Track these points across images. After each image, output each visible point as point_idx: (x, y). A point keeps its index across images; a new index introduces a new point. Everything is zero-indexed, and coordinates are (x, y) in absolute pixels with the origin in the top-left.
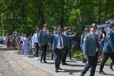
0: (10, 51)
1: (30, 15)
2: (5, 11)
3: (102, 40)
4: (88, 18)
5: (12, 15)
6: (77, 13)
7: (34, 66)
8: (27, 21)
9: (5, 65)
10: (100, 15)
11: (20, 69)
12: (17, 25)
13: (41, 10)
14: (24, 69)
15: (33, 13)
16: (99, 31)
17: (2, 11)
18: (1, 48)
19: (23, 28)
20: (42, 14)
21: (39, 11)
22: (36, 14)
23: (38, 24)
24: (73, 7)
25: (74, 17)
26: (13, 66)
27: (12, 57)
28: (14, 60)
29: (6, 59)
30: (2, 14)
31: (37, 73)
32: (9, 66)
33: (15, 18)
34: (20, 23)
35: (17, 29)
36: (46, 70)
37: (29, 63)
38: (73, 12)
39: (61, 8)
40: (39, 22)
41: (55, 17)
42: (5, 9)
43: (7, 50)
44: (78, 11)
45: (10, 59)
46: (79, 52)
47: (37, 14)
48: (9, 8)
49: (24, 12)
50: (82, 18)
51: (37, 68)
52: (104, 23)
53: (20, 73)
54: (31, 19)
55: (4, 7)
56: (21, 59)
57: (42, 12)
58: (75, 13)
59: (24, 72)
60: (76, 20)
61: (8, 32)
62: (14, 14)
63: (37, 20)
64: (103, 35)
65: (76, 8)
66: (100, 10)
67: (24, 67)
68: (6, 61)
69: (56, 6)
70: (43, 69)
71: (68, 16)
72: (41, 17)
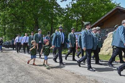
2: (8, 23)
5: (14, 26)
21: (36, 23)
28: (17, 56)
46: (65, 51)
47: (34, 25)
49: (23, 24)
54: (30, 29)
55: (8, 20)
62: (16, 26)
63: (34, 29)
72: (37, 27)
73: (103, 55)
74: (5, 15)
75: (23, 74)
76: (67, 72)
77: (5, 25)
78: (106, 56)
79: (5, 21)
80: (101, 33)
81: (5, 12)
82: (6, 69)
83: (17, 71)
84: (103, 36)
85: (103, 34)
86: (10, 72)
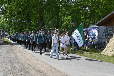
0: (18, 46)
1: (34, 19)
2: (15, 16)
3: (86, 40)
4: (76, 23)
6: (68, 19)
7: (35, 57)
8: (32, 24)
9: (14, 56)
10: (85, 21)
11: (25, 59)
12: (24, 26)
13: (42, 16)
14: (27, 60)
15: (36, 18)
16: (84, 33)
17: (13, 16)
18: (11, 43)
19: (28, 29)
20: (43, 19)
21: (41, 17)
22: (38, 19)
23: (39, 27)
24: (66, 15)
25: (66, 22)
26: (20, 57)
27: (19, 50)
28: (21, 53)
29: (14, 52)
30: (13, 18)
31: (37, 62)
32: (17, 56)
33: (22, 21)
34: (26, 25)
35: (24, 29)
36: (44, 61)
37: (31, 55)
38: (66, 18)
39: (56, 15)
40: (40, 25)
41: (52, 22)
42: (15, 14)
43: (15, 45)
44: (70, 17)
45: (18, 51)
48: (18, 14)
49: (29, 17)
50: (72, 23)
51: (37, 59)
52: (88, 27)
53: (24, 62)
54: (35, 22)
55: (15, 13)
56: (26, 52)
57: (42, 17)
58: (67, 19)
59: (28, 62)
60: (68, 24)
61: (17, 32)
62: (22, 18)
63: (39, 23)
64: (88, 36)
65: (68, 15)
66: (85, 18)
67: (28, 58)
68: (14, 53)
69: (53, 13)
70: (42, 60)
71: (62, 21)
72: (42, 21)
73: (107, 56)
74: (11, 7)
75: (22, 72)
76: (61, 74)
77: (11, 17)
78: (110, 57)
79: (11, 14)
80: (108, 31)
81: (11, 5)
82: (9, 67)
83: (17, 69)
84: (110, 34)
85: (110, 32)
86: (12, 70)
